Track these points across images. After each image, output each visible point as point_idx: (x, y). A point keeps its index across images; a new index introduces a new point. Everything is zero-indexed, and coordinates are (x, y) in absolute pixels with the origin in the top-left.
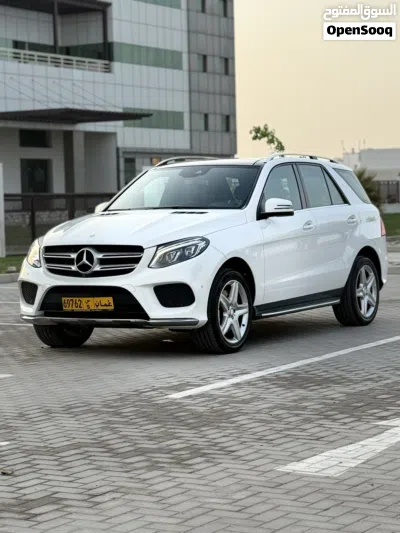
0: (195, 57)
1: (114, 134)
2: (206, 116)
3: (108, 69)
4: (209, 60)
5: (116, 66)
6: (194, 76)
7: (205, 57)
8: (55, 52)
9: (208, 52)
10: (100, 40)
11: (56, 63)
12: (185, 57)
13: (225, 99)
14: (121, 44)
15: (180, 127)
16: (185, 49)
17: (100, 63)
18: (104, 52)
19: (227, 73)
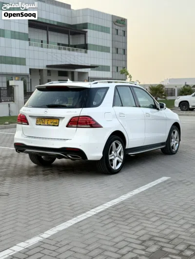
0: (114, 49)
1: (88, 72)
2: (117, 67)
3: (86, 52)
4: (119, 50)
5: (88, 51)
6: (114, 54)
7: (117, 49)
8: (69, 46)
9: (119, 47)
10: (84, 43)
11: (69, 50)
12: (111, 48)
13: (124, 62)
14: (90, 44)
15: (109, 71)
16: (111, 46)
17: (84, 50)
18: (85, 47)
19: (124, 54)
